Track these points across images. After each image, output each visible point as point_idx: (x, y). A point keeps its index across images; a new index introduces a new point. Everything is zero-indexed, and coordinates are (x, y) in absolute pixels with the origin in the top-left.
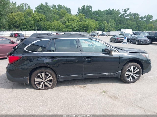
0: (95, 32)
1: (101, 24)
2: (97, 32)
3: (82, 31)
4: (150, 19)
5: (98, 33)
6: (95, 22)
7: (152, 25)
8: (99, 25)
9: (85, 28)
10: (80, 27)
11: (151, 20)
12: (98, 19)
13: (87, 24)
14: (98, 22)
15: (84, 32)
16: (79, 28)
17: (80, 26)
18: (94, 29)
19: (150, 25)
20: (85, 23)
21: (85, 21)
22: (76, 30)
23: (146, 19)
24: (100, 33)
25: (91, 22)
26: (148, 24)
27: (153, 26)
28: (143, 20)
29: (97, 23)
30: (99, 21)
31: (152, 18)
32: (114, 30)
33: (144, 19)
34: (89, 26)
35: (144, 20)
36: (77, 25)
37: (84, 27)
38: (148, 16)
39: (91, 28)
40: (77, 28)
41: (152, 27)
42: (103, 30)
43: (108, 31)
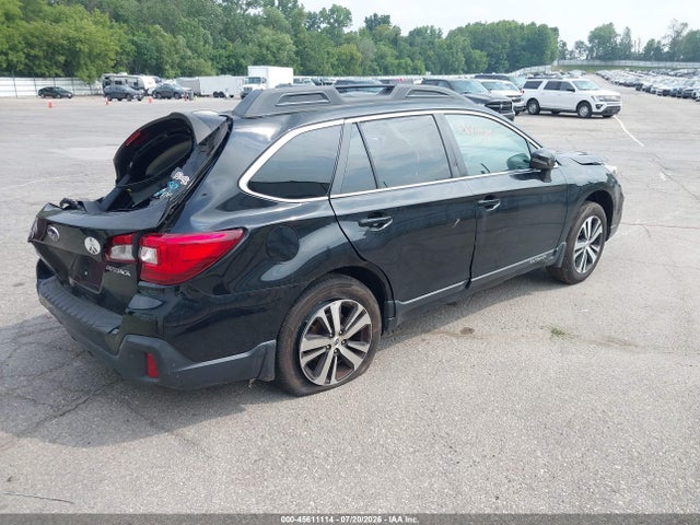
0: (123, 80)
1: (140, 38)
2: (130, 80)
3: (44, 70)
4: (342, 24)
5: (136, 84)
6: (111, 27)
7: (353, 47)
8: (134, 43)
9: (62, 59)
10: (33, 53)
11: (346, 30)
12: (122, 12)
13: (72, 34)
14: (125, 26)
15: (57, 76)
16: (28, 56)
17: (31, 45)
18: (112, 63)
19: (345, 48)
20: (60, 29)
21: (57, 21)
22: (10, 64)
23: (329, 23)
24: (149, 82)
25: (93, 28)
26: (339, 44)
27: (359, 54)
28: (319, 27)
29: (119, 30)
30: (125, 21)
31: (351, 20)
32: (208, 70)
33: (322, 22)
34: (85, 48)
35: (323, 26)
36: (9, 38)
37: (53, 49)
38: (335, 10)
39: (93, 57)
40: (13, 57)
41: (352, 58)
42: (158, 71)
43: (183, 75)
